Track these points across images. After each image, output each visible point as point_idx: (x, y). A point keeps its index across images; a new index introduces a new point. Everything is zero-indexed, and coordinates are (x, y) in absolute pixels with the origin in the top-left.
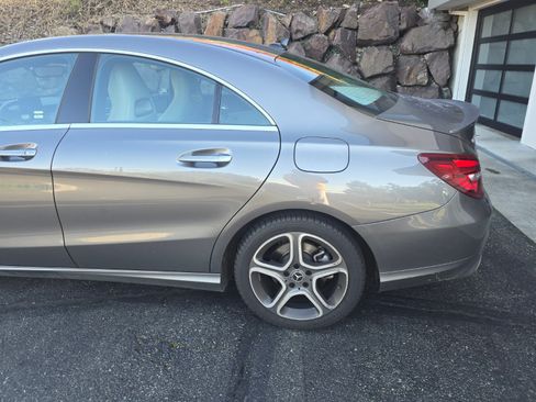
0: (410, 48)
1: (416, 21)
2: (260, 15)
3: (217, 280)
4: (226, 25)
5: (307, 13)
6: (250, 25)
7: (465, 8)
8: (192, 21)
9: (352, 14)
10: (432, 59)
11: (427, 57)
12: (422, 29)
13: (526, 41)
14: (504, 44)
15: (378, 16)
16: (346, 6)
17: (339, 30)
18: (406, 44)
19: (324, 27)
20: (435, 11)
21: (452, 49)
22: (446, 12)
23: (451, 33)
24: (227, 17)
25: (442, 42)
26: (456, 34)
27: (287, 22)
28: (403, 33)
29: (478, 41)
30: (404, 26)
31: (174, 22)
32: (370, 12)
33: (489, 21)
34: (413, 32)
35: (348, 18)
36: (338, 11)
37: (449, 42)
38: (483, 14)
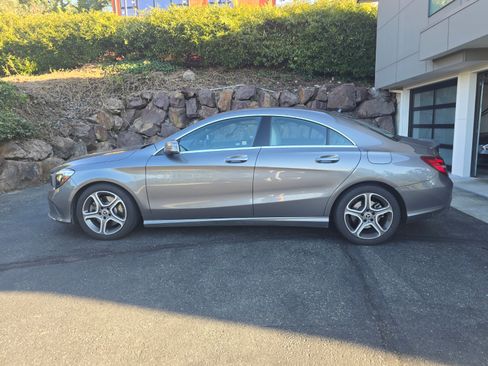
0: (365, 114)
1: (367, 96)
2: (257, 91)
3: (327, 220)
4: (233, 98)
5: (290, 90)
6: (251, 99)
7: (401, 89)
8: (210, 95)
9: (323, 91)
10: (381, 121)
11: (377, 120)
12: (372, 101)
13: (444, 110)
14: (431, 111)
15: (341, 93)
16: (318, 86)
17: (314, 102)
18: (362, 111)
19: (303, 100)
20: (380, 90)
21: (394, 114)
22: (387, 90)
23: (392, 103)
24: (234, 93)
25: (387, 110)
26: (396, 105)
27: (277, 96)
28: (358, 104)
29: (412, 110)
30: (359, 99)
31: (195, 96)
32: (335, 90)
33: (417, 97)
34: (366, 103)
35: (320, 94)
36: (313, 89)
37: (392, 110)
38: (413, 92)
